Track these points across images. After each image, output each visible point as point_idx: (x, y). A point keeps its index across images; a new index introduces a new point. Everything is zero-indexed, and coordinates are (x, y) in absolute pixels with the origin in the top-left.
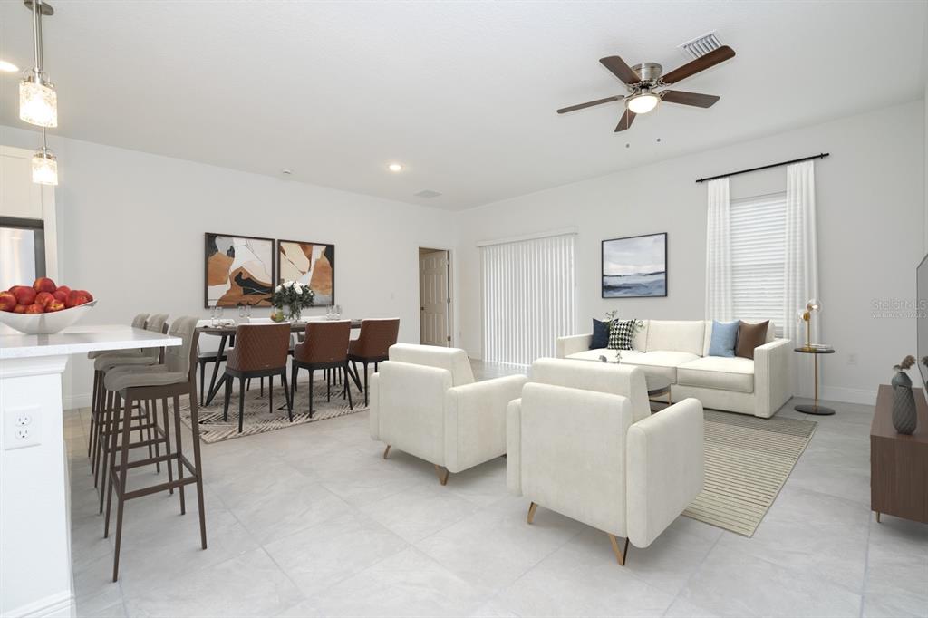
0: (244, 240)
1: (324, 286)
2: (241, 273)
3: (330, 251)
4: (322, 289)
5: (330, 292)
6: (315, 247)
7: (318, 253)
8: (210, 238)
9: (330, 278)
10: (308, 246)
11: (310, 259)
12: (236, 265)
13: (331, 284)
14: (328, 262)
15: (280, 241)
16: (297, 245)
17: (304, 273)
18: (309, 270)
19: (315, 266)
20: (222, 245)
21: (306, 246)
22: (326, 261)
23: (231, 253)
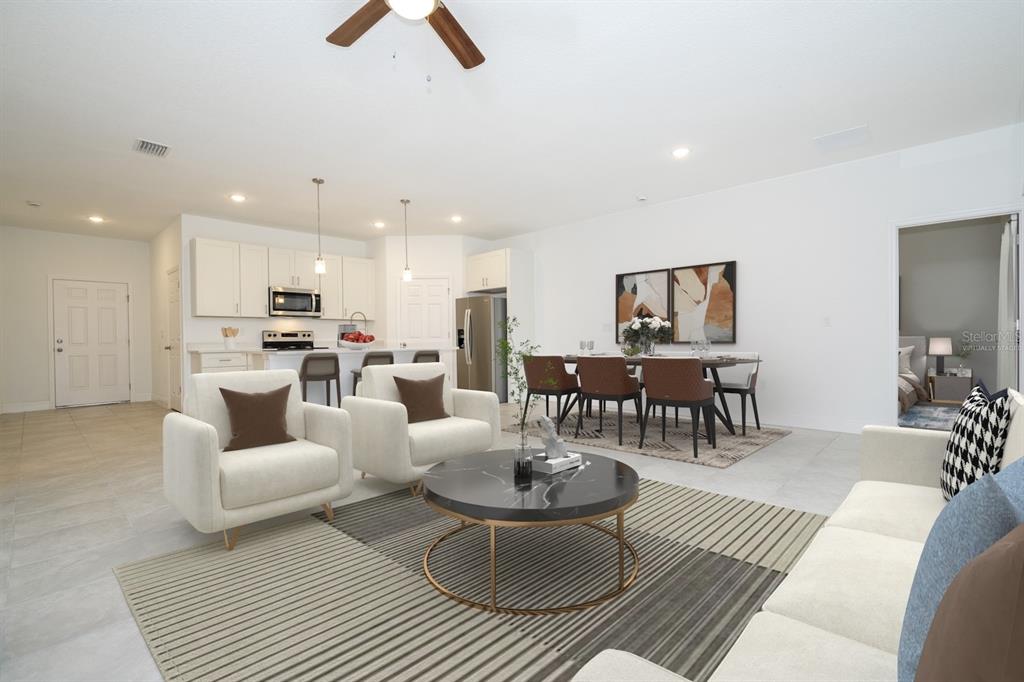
0: (644, 275)
1: (723, 318)
2: (642, 309)
3: (730, 270)
4: (719, 322)
5: (731, 325)
6: (711, 268)
7: (715, 276)
8: (620, 278)
9: (730, 306)
10: (703, 269)
11: (705, 284)
12: (638, 301)
13: (731, 313)
14: (729, 286)
15: (674, 269)
16: (691, 270)
17: (698, 303)
18: (705, 298)
19: (712, 293)
20: (628, 283)
21: (701, 270)
22: (726, 284)
23: (634, 290)
